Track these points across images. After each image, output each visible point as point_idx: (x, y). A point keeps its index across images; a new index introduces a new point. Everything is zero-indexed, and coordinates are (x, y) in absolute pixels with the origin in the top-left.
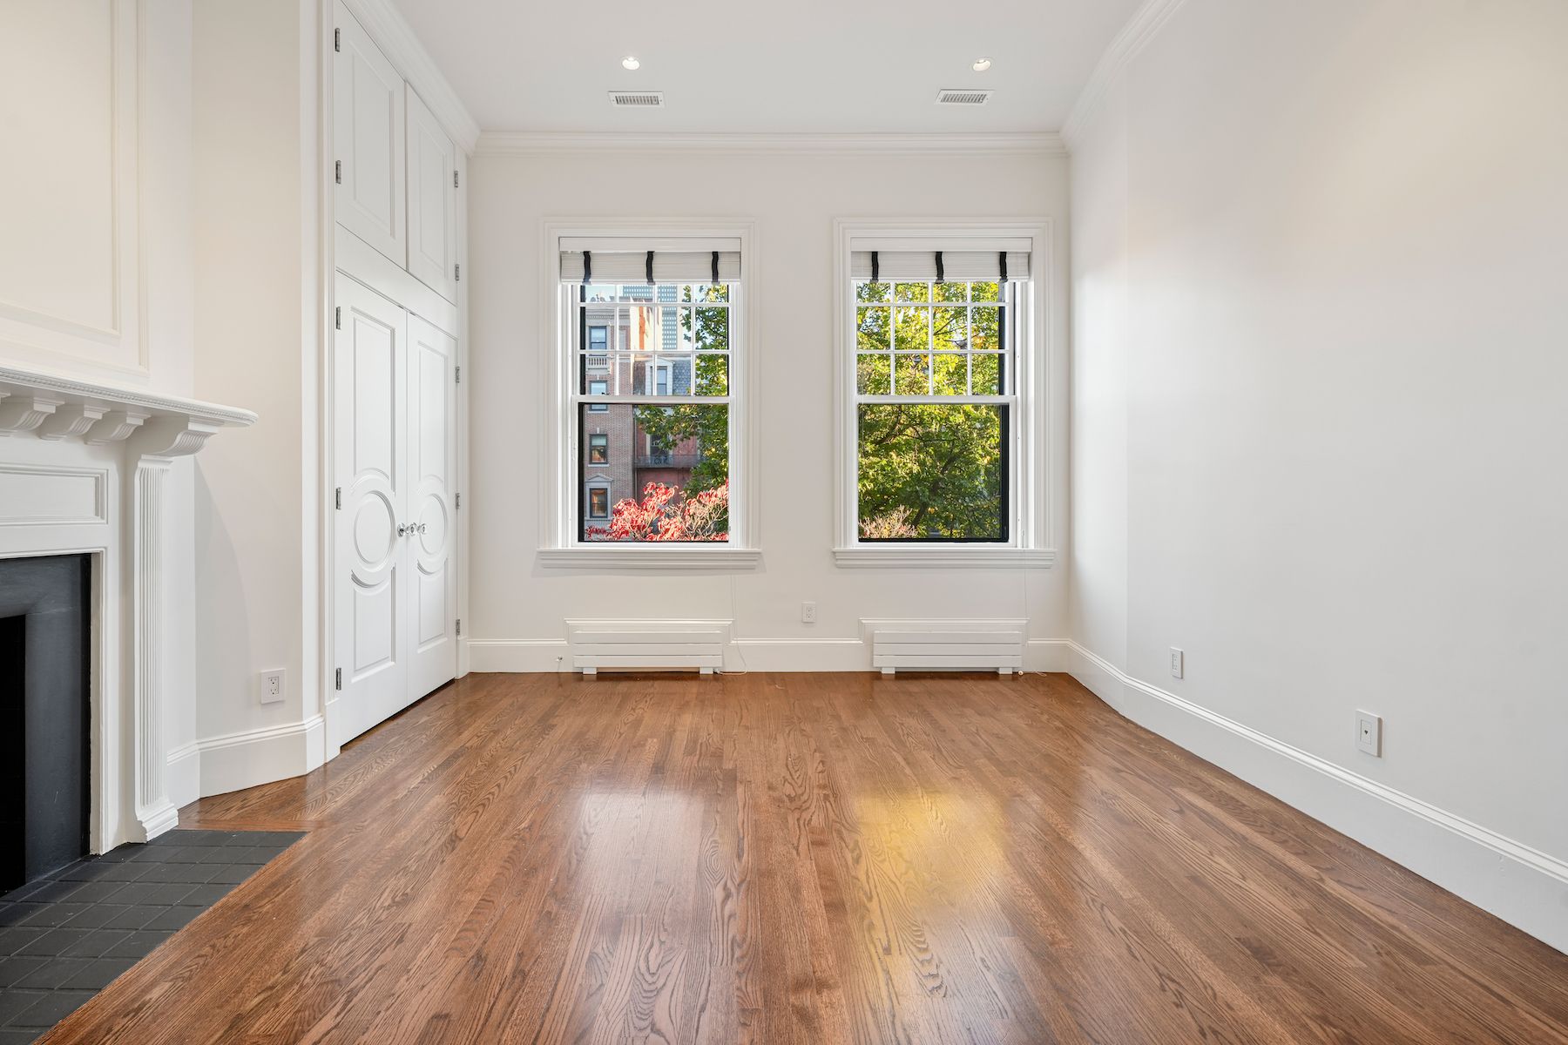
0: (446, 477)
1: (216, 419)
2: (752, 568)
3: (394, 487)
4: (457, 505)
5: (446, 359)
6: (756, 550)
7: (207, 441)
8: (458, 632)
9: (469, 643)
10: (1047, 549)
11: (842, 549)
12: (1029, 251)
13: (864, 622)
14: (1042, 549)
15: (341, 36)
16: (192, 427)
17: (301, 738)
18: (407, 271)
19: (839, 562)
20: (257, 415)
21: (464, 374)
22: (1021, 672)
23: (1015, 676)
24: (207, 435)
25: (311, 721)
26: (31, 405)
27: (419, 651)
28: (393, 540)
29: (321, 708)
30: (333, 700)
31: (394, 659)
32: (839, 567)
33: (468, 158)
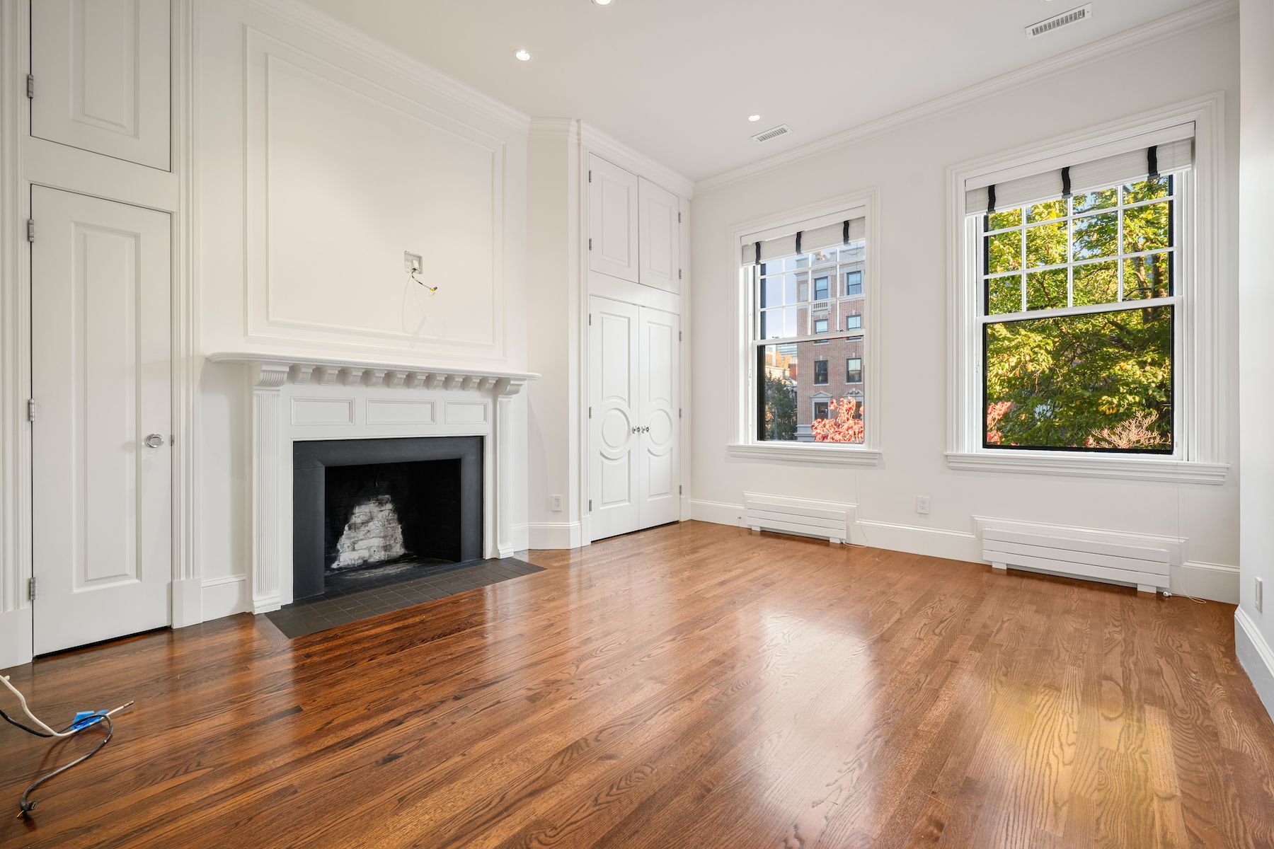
0: (671, 399)
1: (523, 378)
2: (874, 465)
3: (629, 407)
4: (680, 416)
5: (671, 328)
6: (876, 451)
7: (521, 388)
8: (680, 493)
9: (689, 501)
10: (1215, 464)
11: (954, 452)
12: (1193, 136)
13: (976, 519)
14: (1209, 463)
15: (592, 174)
16: (512, 382)
17: (567, 531)
18: (639, 283)
19: (951, 465)
20: (540, 375)
21: (685, 336)
22: (1167, 594)
23: (1159, 595)
24: (521, 385)
25: (574, 524)
26: (454, 379)
27: (649, 500)
28: (629, 435)
29: (580, 519)
30: (586, 516)
31: (629, 501)
32: (953, 469)
33: (690, 201)
